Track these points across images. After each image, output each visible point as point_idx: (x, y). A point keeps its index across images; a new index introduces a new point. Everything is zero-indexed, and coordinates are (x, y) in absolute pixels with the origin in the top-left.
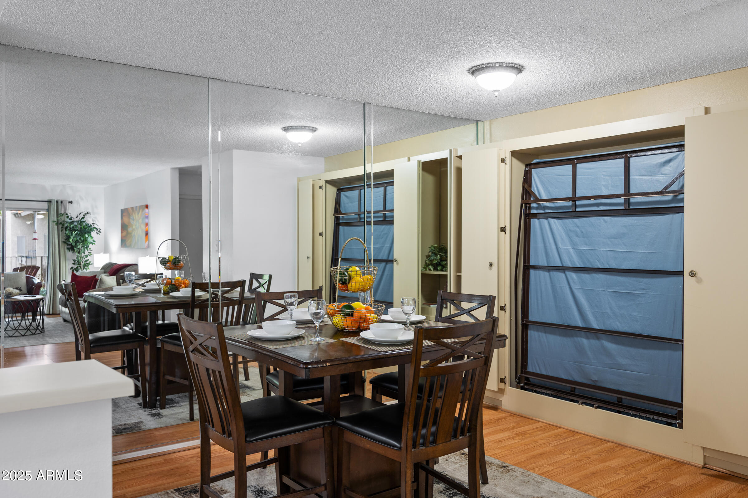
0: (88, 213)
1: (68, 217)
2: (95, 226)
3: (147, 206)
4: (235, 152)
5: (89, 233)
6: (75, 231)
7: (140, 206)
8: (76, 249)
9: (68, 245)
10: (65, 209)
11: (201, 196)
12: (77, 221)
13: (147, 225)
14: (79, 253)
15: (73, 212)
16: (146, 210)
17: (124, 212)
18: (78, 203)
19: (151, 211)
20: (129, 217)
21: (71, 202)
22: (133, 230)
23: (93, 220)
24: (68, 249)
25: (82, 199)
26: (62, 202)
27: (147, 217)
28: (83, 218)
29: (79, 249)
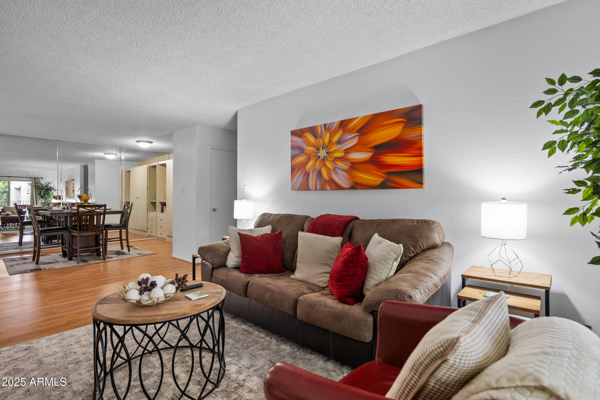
0: (50, 183)
1: (41, 184)
2: (54, 188)
3: (73, 180)
4: (96, 160)
5: (51, 191)
6: (43, 190)
7: (71, 180)
8: (44, 197)
9: (40, 195)
10: (39, 181)
11: (88, 175)
12: (45, 186)
13: (73, 187)
14: (46, 199)
15: (43, 182)
16: (73, 181)
17: (66, 182)
18: (46, 178)
19: (75, 181)
20: (68, 185)
21: (42, 178)
22: (69, 190)
23: (53, 186)
24: (41, 197)
25: (48, 177)
26: (37, 178)
27: (74, 184)
28: (47, 185)
29: (46, 197)
